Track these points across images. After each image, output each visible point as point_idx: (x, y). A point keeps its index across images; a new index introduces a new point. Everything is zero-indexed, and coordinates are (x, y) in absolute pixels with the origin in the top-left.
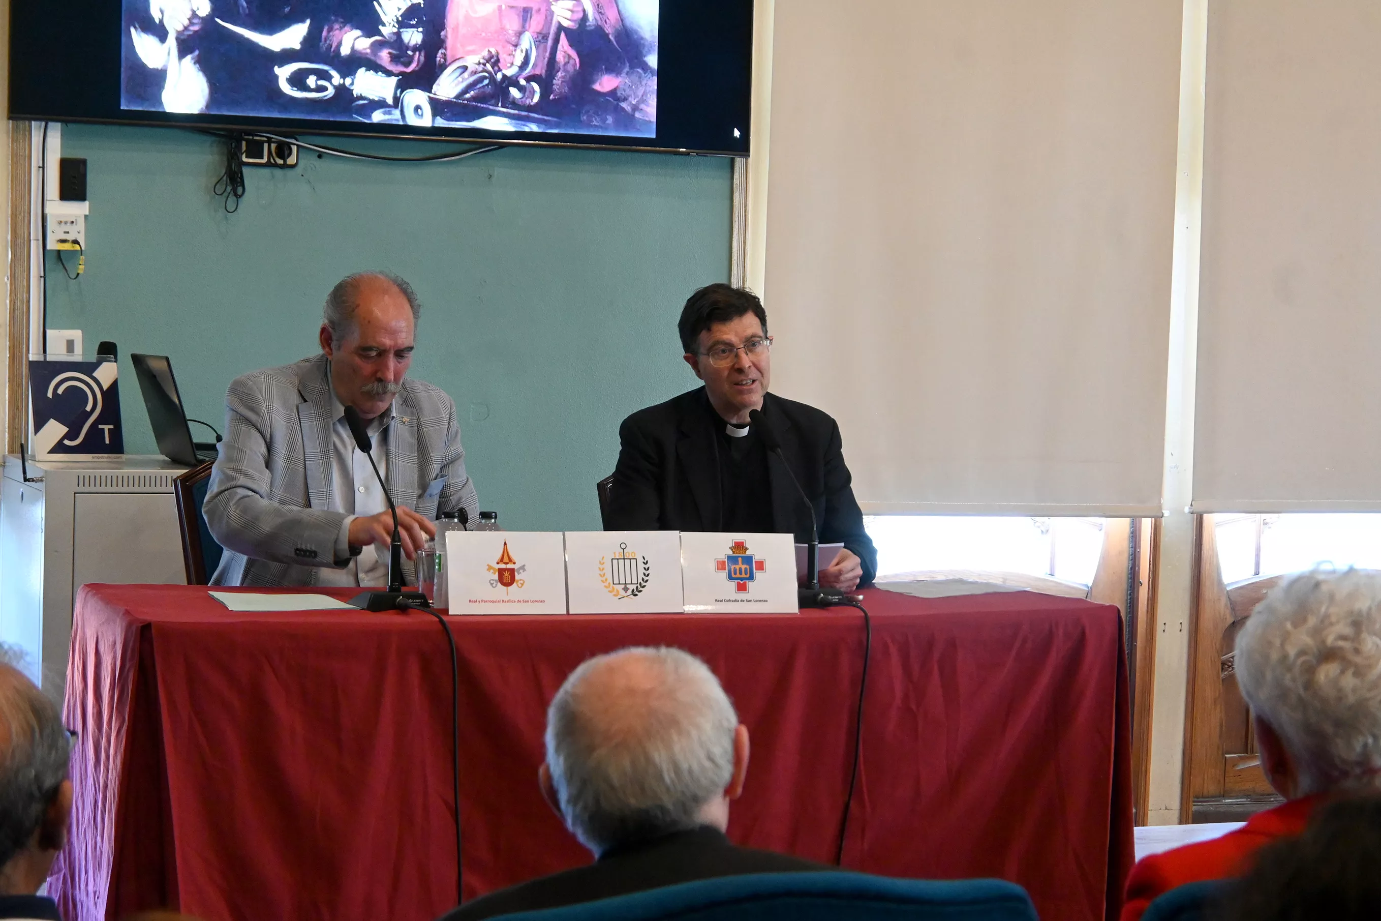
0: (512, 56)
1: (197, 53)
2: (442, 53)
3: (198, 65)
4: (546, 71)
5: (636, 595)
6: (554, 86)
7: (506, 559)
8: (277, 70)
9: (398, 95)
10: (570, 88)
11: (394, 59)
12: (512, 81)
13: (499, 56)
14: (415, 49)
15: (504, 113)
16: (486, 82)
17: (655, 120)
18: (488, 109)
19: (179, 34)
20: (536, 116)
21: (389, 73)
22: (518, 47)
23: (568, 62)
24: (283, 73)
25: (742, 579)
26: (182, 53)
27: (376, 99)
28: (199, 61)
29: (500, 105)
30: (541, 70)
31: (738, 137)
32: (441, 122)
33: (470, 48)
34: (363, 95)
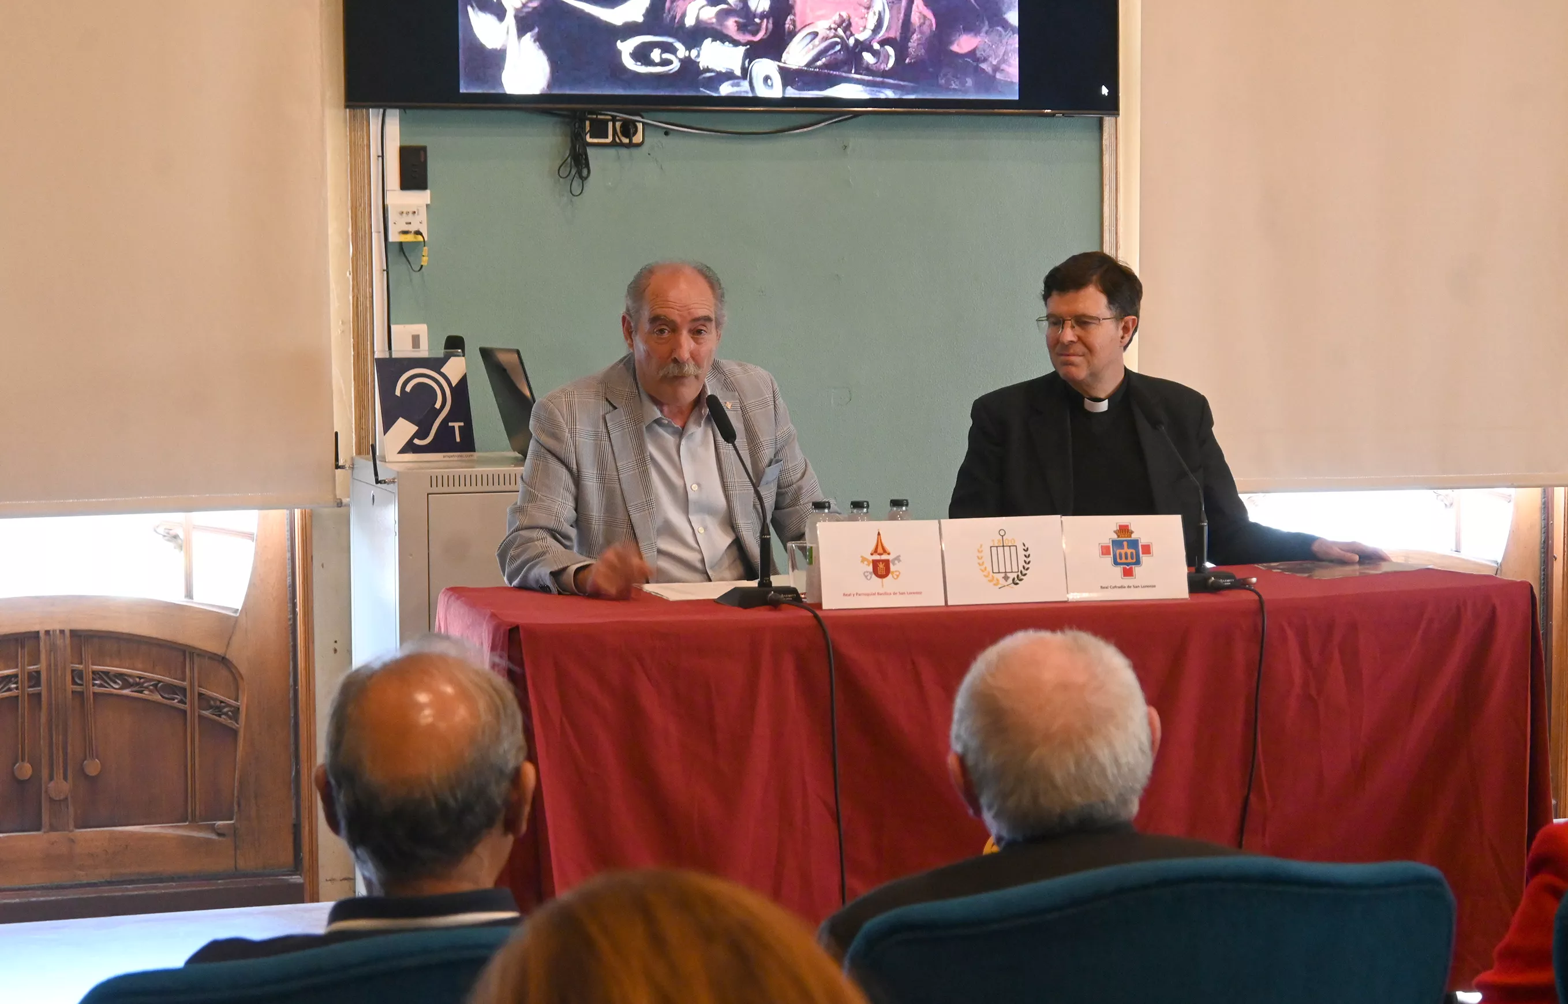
0: (864, 20)
1: (536, 30)
2: (791, 19)
3: (537, 43)
4: (901, 33)
5: (1017, 584)
6: (909, 50)
7: (880, 550)
8: (619, 45)
9: (747, 65)
10: (927, 51)
11: (741, 28)
12: (865, 46)
13: (851, 20)
14: (762, 16)
15: (857, 79)
16: (838, 47)
17: (1018, 81)
18: (840, 76)
19: (517, 11)
20: (891, 81)
21: (736, 43)
22: (871, 9)
23: (924, 23)
24: (626, 47)
25: (1127, 564)
26: (522, 31)
27: (724, 71)
28: (539, 39)
29: (853, 71)
30: (895, 33)
31: (1106, 94)
32: (792, 93)
33: (819, 13)
34: (710, 67)
